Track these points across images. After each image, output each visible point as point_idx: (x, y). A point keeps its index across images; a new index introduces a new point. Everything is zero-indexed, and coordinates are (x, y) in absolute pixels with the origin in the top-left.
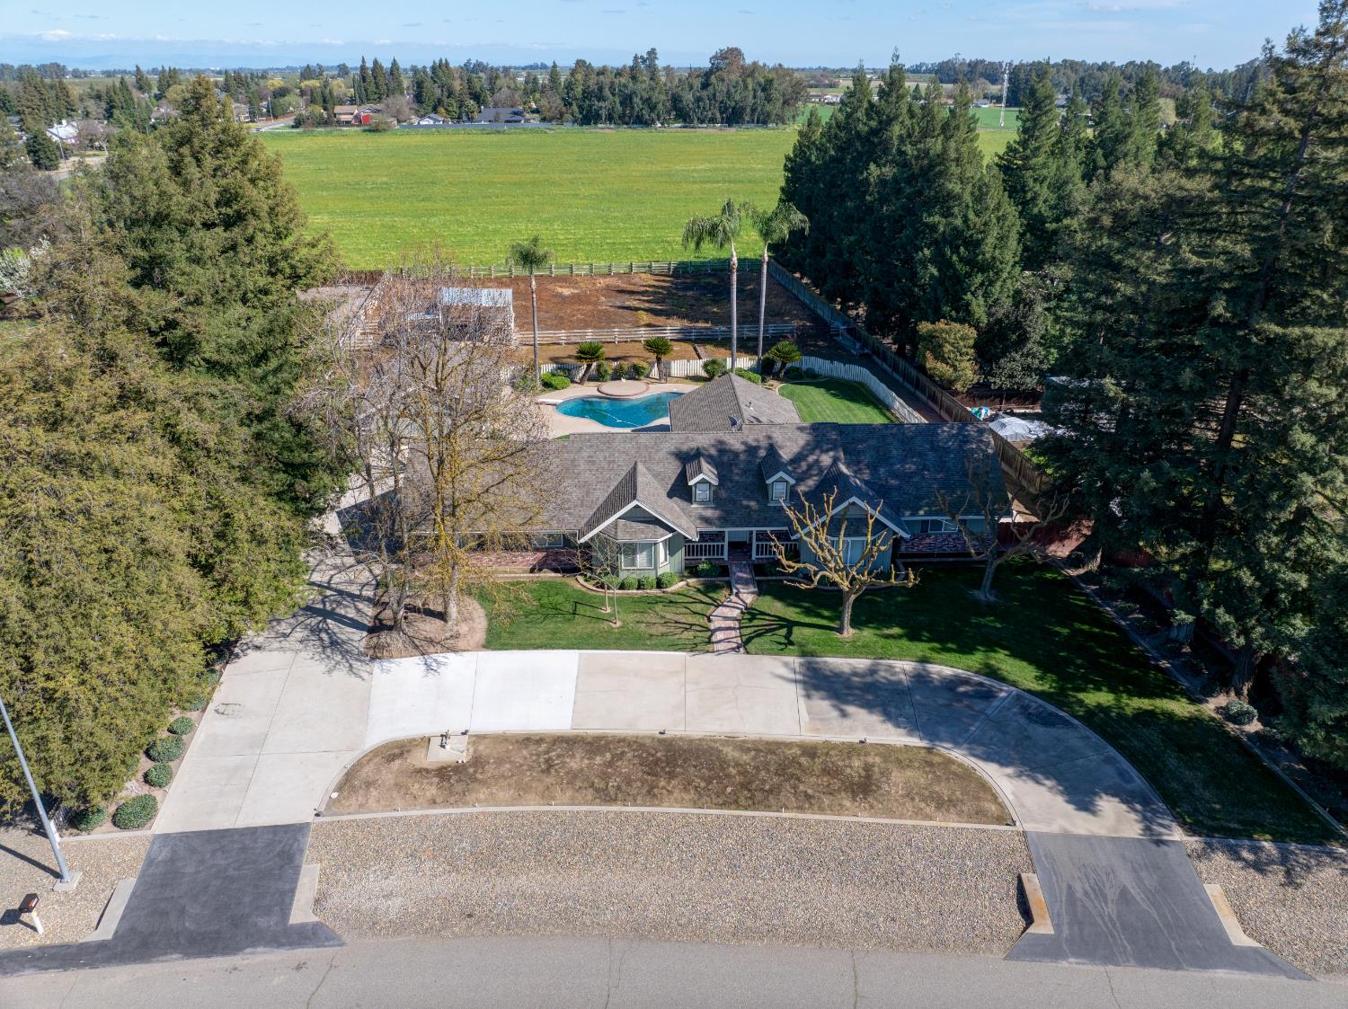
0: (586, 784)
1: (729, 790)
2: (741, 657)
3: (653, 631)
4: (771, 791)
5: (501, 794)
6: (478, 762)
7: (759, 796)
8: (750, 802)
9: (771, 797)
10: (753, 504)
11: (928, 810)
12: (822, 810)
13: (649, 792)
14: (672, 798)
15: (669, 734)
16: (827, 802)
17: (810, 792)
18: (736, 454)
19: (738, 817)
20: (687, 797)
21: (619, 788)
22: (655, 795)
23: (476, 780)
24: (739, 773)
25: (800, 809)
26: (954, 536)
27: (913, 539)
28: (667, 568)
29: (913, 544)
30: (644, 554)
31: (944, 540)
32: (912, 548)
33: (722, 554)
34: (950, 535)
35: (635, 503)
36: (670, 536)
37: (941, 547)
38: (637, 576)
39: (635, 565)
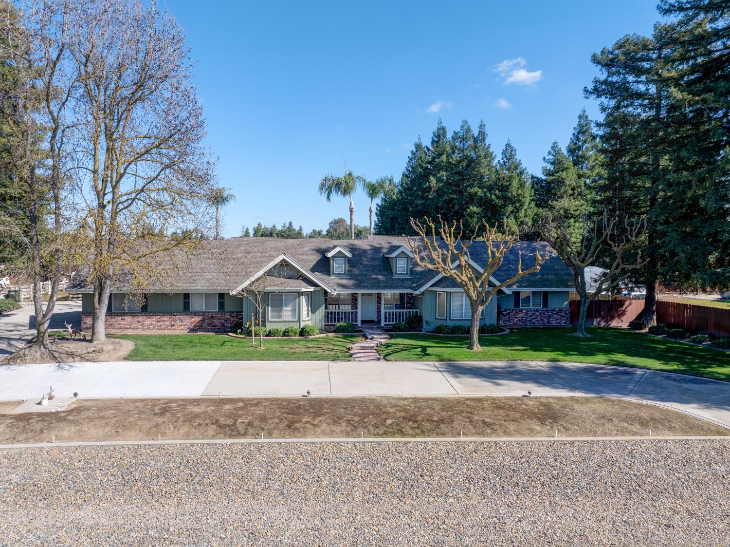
0: (207, 421)
1: (389, 422)
3: (297, 350)
4: (442, 421)
5: (93, 432)
6: (78, 410)
7: (427, 426)
8: (419, 431)
9: (442, 426)
10: (381, 277)
11: (633, 428)
12: (506, 433)
13: (289, 427)
14: (319, 431)
15: (312, 396)
16: (512, 428)
17: (487, 420)
18: (365, 251)
19: (406, 443)
20: (337, 429)
21: (250, 424)
22: (296, 429)
24: (400, 411)
25: (483, 434)
26: (540, 311)
27: (509, 313)
28: (310, 323)
29: (509, 318)
30: (289, 308)
31: (533, 314)
32: (509, 321)
33: (356, 321)
34: (537, 310)
35: (282, 257)
36: (312, 289)
37: (531, 320)
38: (282, 327)
39: (280, 317)
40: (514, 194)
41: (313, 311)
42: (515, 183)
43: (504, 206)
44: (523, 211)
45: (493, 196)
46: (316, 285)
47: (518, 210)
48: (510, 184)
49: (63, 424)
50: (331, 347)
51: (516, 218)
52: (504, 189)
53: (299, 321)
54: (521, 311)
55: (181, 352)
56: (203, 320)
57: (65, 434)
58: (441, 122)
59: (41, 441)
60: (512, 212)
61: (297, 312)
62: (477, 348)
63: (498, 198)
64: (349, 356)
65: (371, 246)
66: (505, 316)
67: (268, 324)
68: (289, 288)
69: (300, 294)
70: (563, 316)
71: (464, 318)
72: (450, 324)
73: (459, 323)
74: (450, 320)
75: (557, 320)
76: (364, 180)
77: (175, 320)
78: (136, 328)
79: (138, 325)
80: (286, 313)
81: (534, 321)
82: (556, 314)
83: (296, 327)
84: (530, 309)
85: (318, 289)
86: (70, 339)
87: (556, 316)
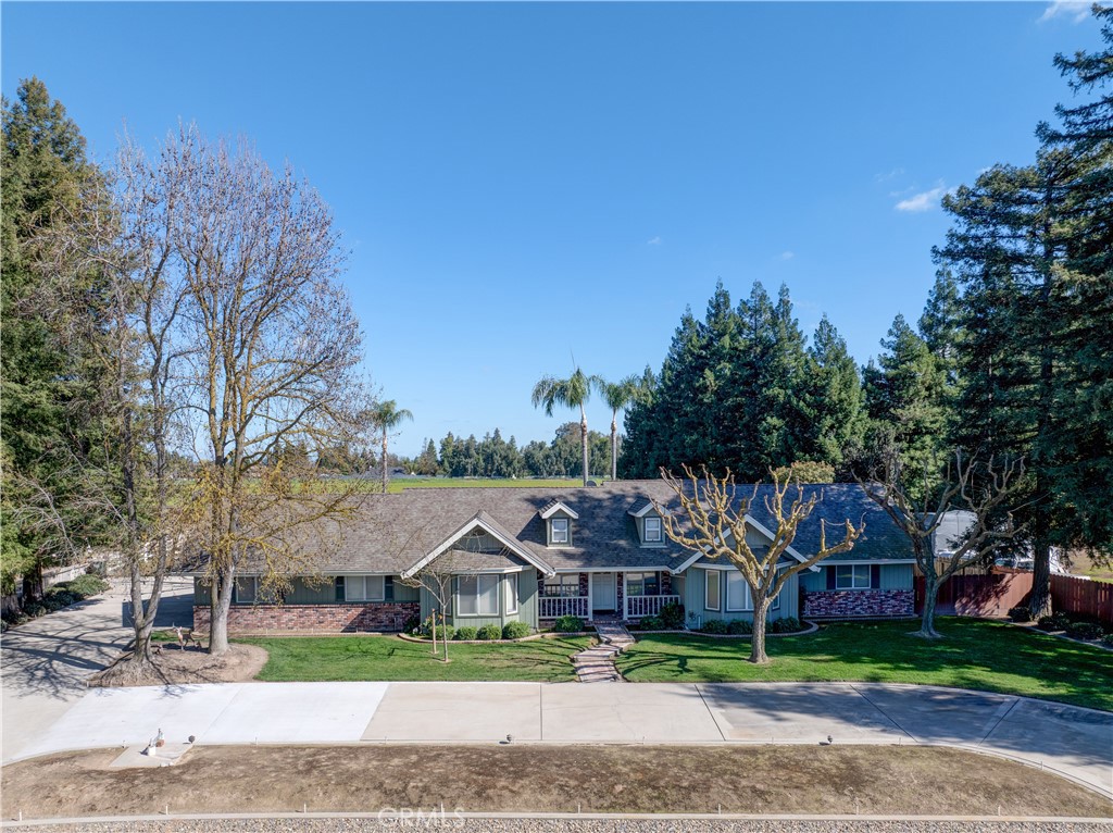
0: (368, 785)
1: (619, 788)
2: (620, 685)
3: (496, 664)
4: (693, 788)
5: (217, 798)
6: (194, 765)
7: (673, 794)
8: (659, 803)
9: (693, 795)
11: (974, 801)
12: (785, 807)
13: (479, 794)
14: (520, 800)
15: (514, 743)
16: (794, 799)
17: (760, 786)
18: (600, 501)
19: (640, 821)
20: (545, 799)
21: (426, 789)
22: (489, 798)
23: (180, 780)
24: (635, 771)
25: (750, 808)
26: (868, 593)
27: (819, 598)
28: (517, 619)
29: (819, 605)
30: (487, 595)
31: (857, 599)
32: (819, 610)
33: (586, 613)
34: (862, 593)
35: (475, 523)
36: (519, 569)
37: (854, 608)
38: (477, 626)
39: (473, 609)
40: (835, 398)
41: (522, 600)
42: (835, 382)
43: (818, 419)
44: (849, 426)
45: (801, 403)
46: (525, 563)
47: (841, 424)
48: (828, 384)
49: (177, 787)
50: (546, 658)
51: (838, 436)
52: (819, 391)
53: (501, 616)
54: (838, 594)
55: (332, 668)
56: (364, 614)
57: (181, 801)
58: (721, 285)
59: (149, 811)
60: (832, 427)
61: (497, 601)
62: (764, 660)
63: (808, 406)
64: (571, 673)
65: (609, 492)
66: (811, 602)
67: (456, 621)
68: (485, 569)
69: (503, 576)
70: (903, 601)
71: (747, 609)
72: (726, 618)
73: (738, 617)
74: (726, 612)
75: (894, 606)
76: (602, 382)
77: (324, 615)
78: (270, 626)
79: (272, 621)
80: (483, 603)
81: (858, 609)
82: (893, 598)
83: (497, 625)
84: (851, 591)
85: (527, 568)
86: (180, 648)
87: (892, 601)
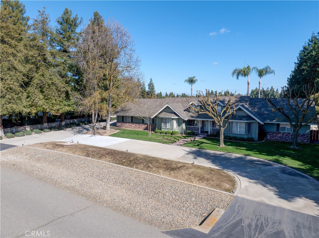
26: (291, 134)
27: (273, 134)
29: (273, 136)
30: (170, 124)
31: (287, 135)
32: (273, 138)
33: (199, 131)
34: (289, 133)
35: (167, 105)
36: (177, 117)
37: (286, 138)
38: (166, 130)
39: (166, 127)
41: (179, 126)
46: (179, 116)
50: (172, 139)
53: (172, 129)
54: (280, 133)
56: (147, 126)
61: (172, 125)
62: (222, 145)
64: (171, 143)
66: (270, 135)
67: (162, 129)
68: (167, 117)
69: (173, 119)
70: (305, 138)
71: (238, 133)
74: (232, 134)
75: (302, 139)
77: (140, 126)
78: (130, 127)
79: (130, 126)
80: (168, 126)
81: (287, 139)
82: (301, 136)
83: (171, 131)
84: (285, 133)
85: (179, 117)
87: (301, 137)
